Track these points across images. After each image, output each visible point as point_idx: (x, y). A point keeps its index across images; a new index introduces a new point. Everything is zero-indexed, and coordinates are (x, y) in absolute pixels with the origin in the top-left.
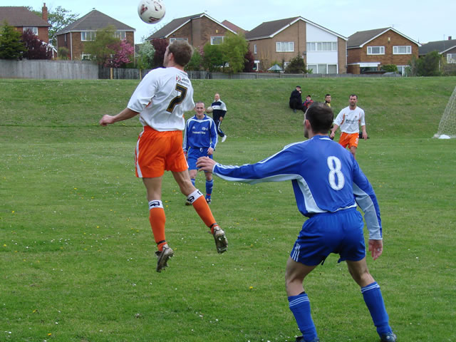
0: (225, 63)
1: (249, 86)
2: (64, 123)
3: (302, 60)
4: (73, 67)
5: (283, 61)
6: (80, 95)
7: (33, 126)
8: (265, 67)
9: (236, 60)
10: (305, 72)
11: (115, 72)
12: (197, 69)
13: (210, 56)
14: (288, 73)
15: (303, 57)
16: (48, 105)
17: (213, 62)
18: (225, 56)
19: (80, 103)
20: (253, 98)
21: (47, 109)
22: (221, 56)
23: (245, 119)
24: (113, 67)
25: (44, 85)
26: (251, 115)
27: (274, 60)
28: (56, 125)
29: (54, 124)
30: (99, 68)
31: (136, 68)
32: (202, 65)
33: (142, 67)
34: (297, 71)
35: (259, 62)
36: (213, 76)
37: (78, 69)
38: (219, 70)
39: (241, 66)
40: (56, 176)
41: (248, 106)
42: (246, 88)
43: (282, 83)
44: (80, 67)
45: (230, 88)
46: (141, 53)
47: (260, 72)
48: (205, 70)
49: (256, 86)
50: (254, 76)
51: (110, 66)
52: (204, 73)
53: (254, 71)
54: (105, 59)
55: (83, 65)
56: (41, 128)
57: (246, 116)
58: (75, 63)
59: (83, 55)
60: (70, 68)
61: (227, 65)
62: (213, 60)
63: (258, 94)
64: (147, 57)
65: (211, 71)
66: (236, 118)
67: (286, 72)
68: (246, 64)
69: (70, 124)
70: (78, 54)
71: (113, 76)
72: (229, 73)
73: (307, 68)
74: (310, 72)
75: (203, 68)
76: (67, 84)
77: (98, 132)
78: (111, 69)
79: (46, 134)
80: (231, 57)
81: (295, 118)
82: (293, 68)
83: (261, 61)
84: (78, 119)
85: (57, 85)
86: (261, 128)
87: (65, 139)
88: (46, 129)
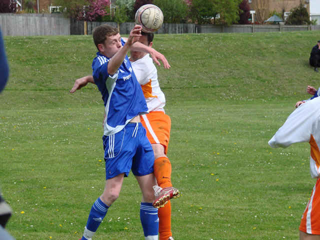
0: (217, 13)
1: (261, 41)
2: (51, 86)
3: (305, 9)
4: (41, 21)
5: (284, 11)
6: (68, 53)
7: (16, 90)
8: (263, 18)
9: (229, 11)
10: (309, 23)
11: (89, 26)
12: (184, 22)
13: (199, 6)
14: (289, 24)
15: (305, 6)
16: (33, 65)
17: (202, 13)
18: (216, 6)
19: (69, 62)
20: (266, 55)
21: (32, 69)
22: (212, 6)
23: (258, 78)
24: (87, 20)
25: (27, 43)
26: (266, 74)
27: (272, 10)
28: (43, 88)
29: (41, 88)
30: (71, 22)
31: (113, 21)
32: (190, 16)
33: (121, 19)
34: (299, 22)
35: (254, 12)
36: (202, 30)
37: (47, 24)
38: (209, 22)
39: (236, 17)
40: (69, 147)
41: (261, 63)
42: (258, 43)
43: (298, 37)
44: (50, 21)
45: (239, 43)
46: (119, 4)
47: (256, 23)
48: (193, 22)
49: (269, 40)
50: (250, 29)
51: (83, 19)
52: (192, 26)
53: (251, 23)
54: (78, 11)
55: (53, 19)
56: (26, 92)
57: (260, 75)
58: (43, 16)
59: (51, 8)
60: (38, 23)
61: (218, 17)
62: (202, 11)
63: (272, 50)
64: (126, 8)
65: (199, 24)
66: (248, 77)
67: (287, 23)
68: (241, 15)
69: (59, 87)
70: (46, 7)
71: (87, 31)
72: (222, 26)
73: (311, 19)
74: (314, 23)
75: (190, 20)
76: (52, 41)
77: (91, 96)
78: (85, 22)
79: (32, 99)
80: (224, 7)
81: (316, 77)
82: (294, 19)
83: (258, 11)
84: (67, 81)
85: (41, 43)
86: (278, 89)
87: (54, 105)
88: (32, 93)
